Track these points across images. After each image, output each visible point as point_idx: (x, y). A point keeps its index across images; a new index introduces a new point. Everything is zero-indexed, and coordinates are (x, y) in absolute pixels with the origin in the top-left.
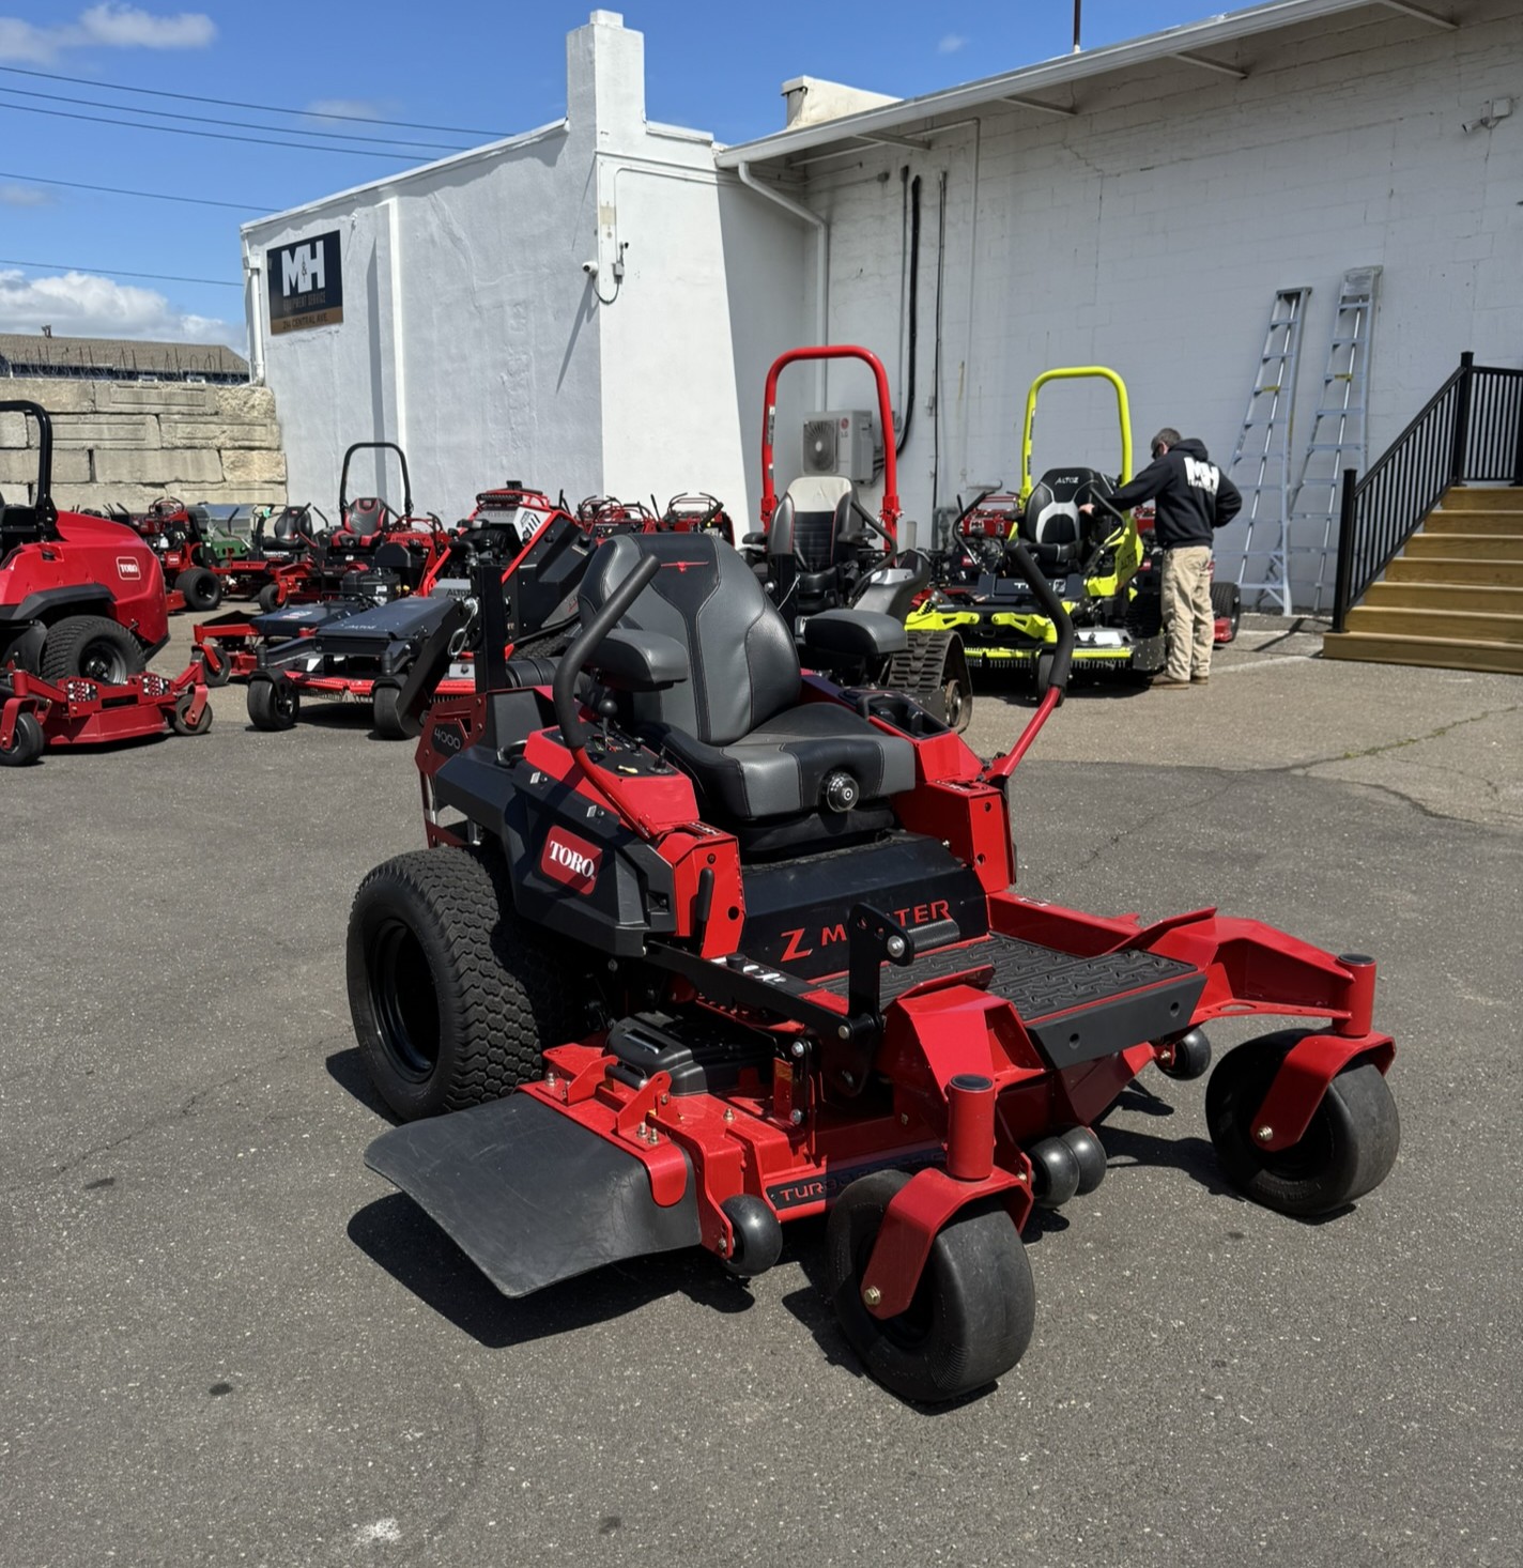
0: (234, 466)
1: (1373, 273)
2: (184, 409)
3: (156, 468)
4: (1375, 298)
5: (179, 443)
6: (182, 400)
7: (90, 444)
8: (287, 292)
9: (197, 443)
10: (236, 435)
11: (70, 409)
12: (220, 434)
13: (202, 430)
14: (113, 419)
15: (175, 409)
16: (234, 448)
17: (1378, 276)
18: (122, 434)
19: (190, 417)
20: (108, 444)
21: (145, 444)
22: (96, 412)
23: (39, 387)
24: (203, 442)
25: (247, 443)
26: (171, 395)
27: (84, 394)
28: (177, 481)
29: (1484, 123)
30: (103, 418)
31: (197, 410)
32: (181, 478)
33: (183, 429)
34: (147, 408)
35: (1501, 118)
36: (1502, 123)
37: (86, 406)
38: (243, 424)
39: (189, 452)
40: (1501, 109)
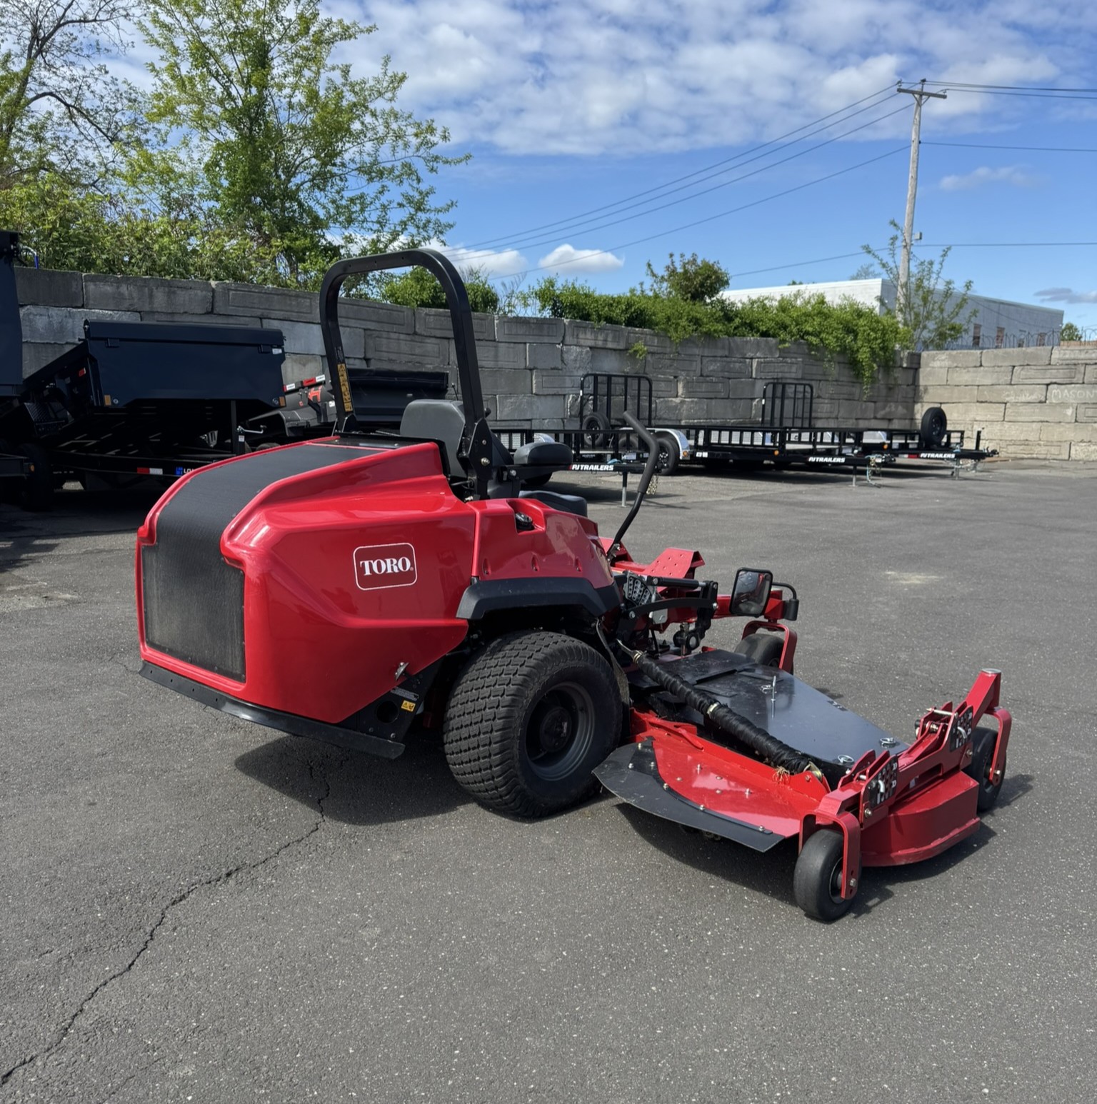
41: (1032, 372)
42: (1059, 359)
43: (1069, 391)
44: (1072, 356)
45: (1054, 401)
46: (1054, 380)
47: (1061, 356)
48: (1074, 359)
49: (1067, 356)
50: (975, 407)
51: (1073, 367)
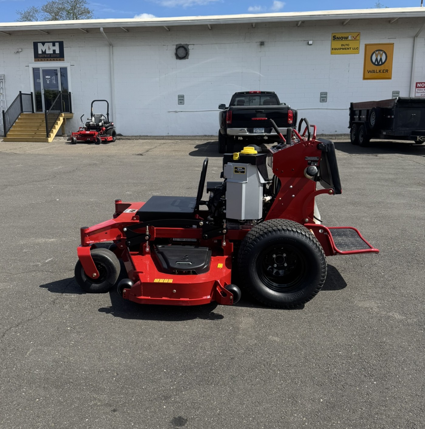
1: (3, 75)
4: (4, 80)
17: (4, 76)
29: (18, 52)
35: (20, 52)
36: (21, 52)
40: (20, 50)
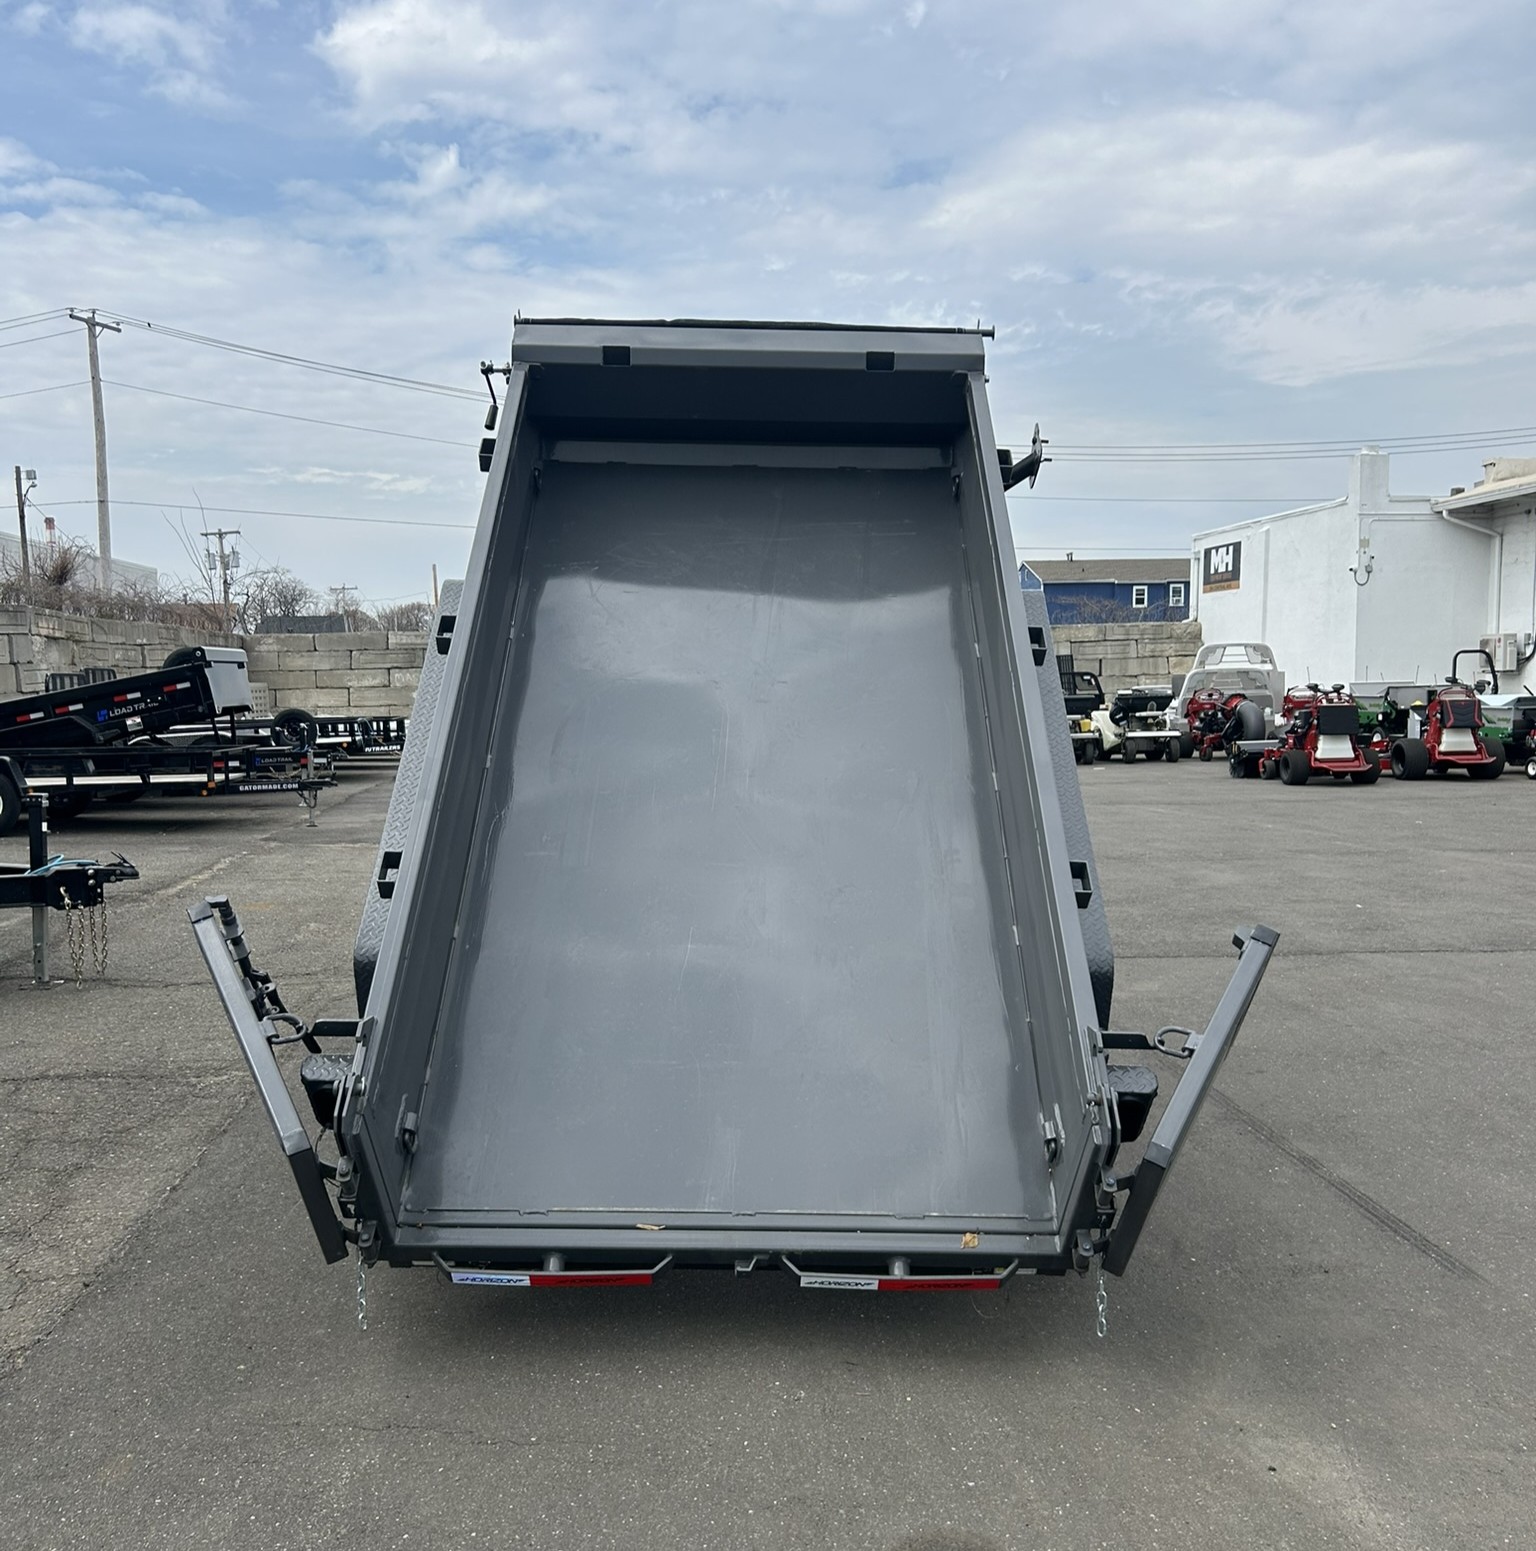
0: (1175, 666)
2: (1151, 637)
3: (1133, 668)
5: (1146, 654)
6: (1150, 632)
7: (1101, 657)
8: (1212, 571)
9: (1156, 654)
10: (1178, 648)
11: (1093, 639)
12: (1170, 648)
13: (1159, 647)
14: (1114, 643)
15: (1146, 636)
16: (1176, 656)
18: (1117, 651)
19: (1154, 640)
20: (1109, 656)
21: (1129, 655)
22: (1105, 640)
23: (1078, 629)
24: (1160, 654)
25: (1183, 653)
26: (1145, 629)
27: (1100, 631)
28: (1144, 674)
30: (1108, 643)
31: (1157, 637)
32: (1146, 672)
33: (1150, 647)
34: (1131, 637)
37: (1101, 637)
38: (1182, 642)
39: (1151, 660)
41: (371, 657)
42: (396, 644)
43: (411, 674)
44: (409, 641)
45: (398, 685)
46: (395, 665)
47: (398, 641)
48: (411, 644)
49: (404, 641)
50: (315, 693)
51: (412, 652)
